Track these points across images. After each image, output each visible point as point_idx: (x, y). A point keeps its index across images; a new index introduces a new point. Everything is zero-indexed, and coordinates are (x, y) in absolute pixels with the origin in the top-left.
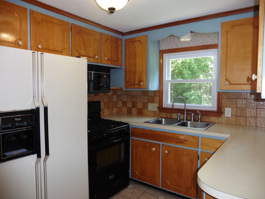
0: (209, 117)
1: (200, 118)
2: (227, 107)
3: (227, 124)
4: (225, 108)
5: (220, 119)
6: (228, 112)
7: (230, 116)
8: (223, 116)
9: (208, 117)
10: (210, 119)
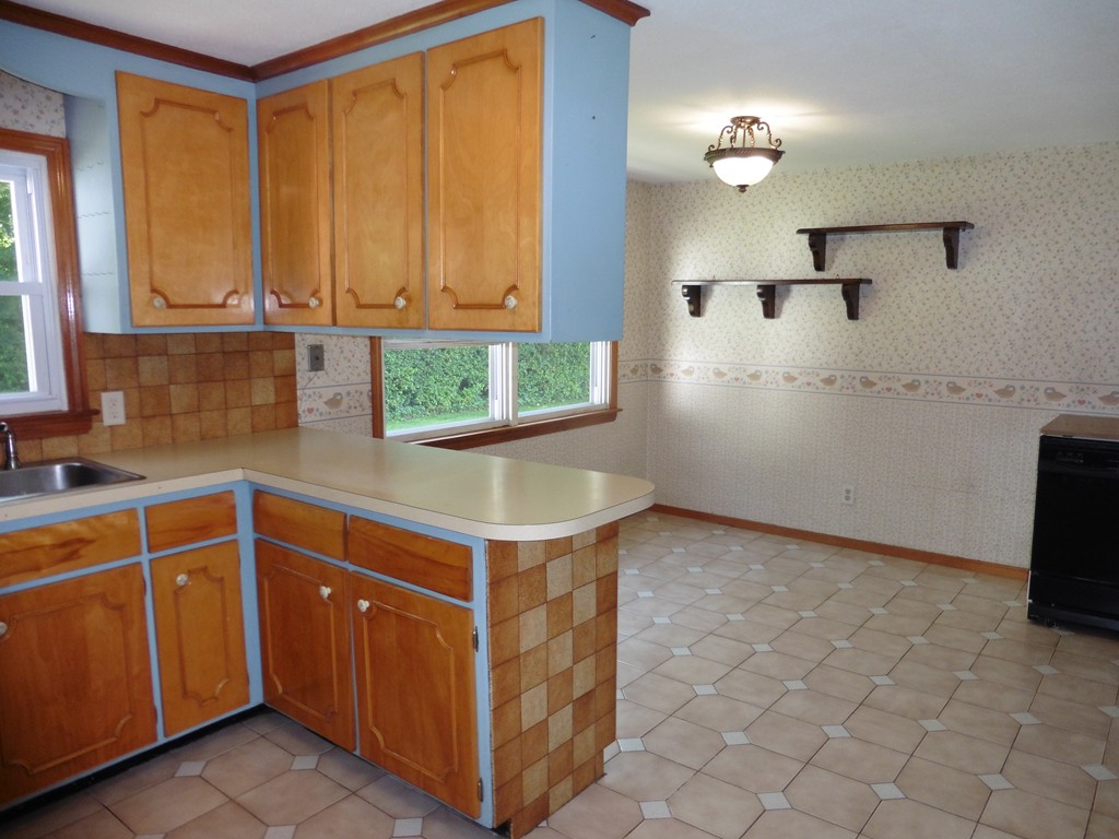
0: (41, 439)
1: (15, 452)
2: (106, 390)
3: (113, 451)
4: (100, 396)
5: (85, 438)
6: (113, 408)
7: (121, 420)
8: (95, 425)
9: (37, 442)
10: (45, 449)
